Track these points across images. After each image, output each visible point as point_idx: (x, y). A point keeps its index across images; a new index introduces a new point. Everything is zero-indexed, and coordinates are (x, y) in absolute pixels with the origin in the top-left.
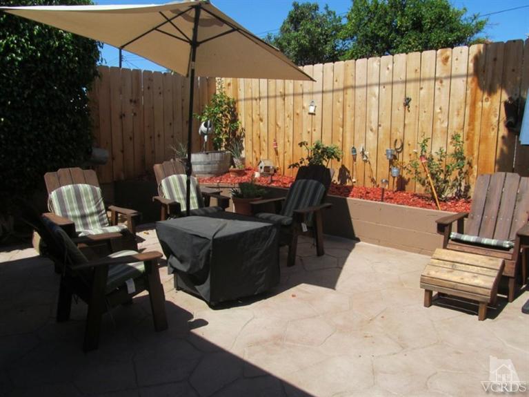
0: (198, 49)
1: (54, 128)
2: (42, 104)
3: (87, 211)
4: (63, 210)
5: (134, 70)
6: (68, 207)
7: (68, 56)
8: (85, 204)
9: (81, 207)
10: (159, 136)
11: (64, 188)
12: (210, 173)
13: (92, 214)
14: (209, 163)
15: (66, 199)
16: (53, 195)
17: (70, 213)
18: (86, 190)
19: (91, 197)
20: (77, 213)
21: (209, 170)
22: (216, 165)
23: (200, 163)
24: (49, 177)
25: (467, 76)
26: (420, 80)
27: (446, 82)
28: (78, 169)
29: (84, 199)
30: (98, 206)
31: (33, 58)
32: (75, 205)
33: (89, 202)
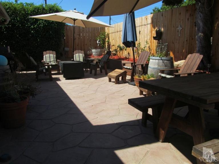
0: (75, 21)
1: (51, 42)
2: (48, 36)
3: (51, 60)
4: (46, 60)
5: (78, 26)
6: (47, 59)
7: (54, 24)
8: (51, 59)
9: (50, 59)
10: (86, 45)
11: (47, 55)
12: (97, 55)
13: (52, 61)
14: (97, 52)
15: (47, 58)
16: (44, 57)
17: (47, 60)
18: (52, 56)
19: (53, 57)
20: (49, 61)
21: (97, 54)
22: (99, 53)
23: (94, 52)
24: (44, 53)
25: (150, 24)
26: (142, 25)
27: (147, 26)
28: (51, 51)
29: (51, 58)
30: (54, 59)
31: (46, 25)
32: (49, 59)
33: (52, 58)
